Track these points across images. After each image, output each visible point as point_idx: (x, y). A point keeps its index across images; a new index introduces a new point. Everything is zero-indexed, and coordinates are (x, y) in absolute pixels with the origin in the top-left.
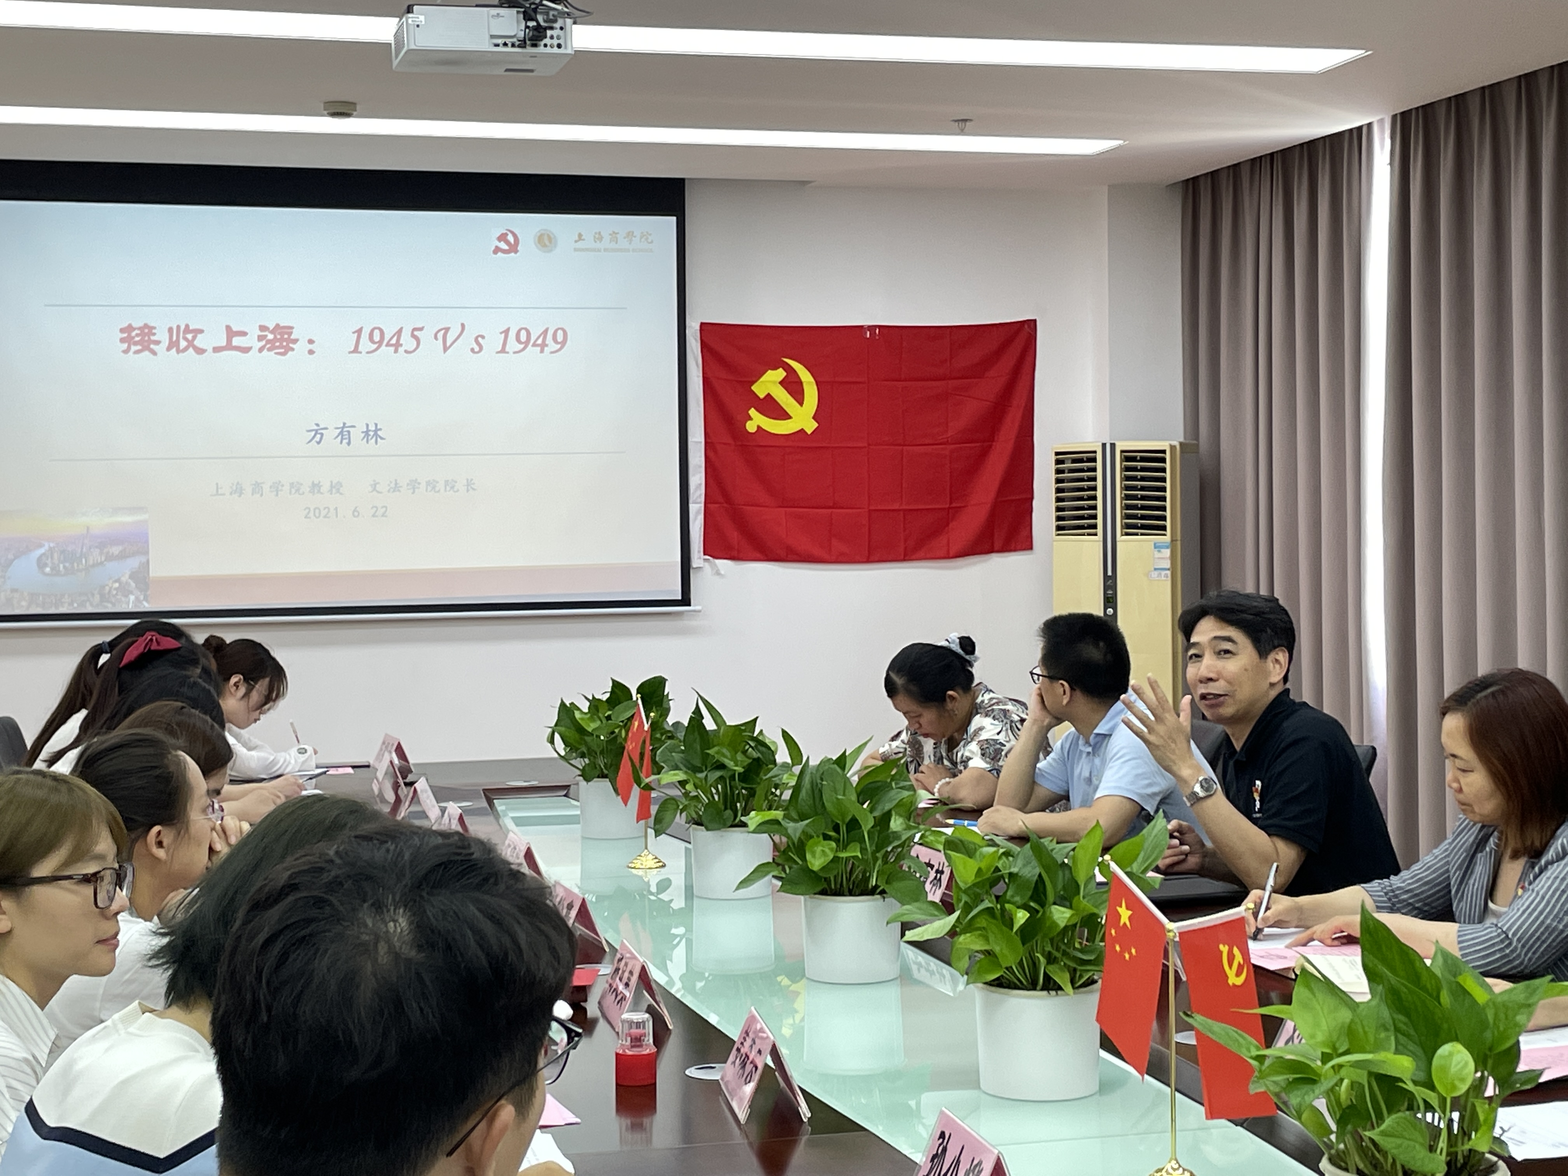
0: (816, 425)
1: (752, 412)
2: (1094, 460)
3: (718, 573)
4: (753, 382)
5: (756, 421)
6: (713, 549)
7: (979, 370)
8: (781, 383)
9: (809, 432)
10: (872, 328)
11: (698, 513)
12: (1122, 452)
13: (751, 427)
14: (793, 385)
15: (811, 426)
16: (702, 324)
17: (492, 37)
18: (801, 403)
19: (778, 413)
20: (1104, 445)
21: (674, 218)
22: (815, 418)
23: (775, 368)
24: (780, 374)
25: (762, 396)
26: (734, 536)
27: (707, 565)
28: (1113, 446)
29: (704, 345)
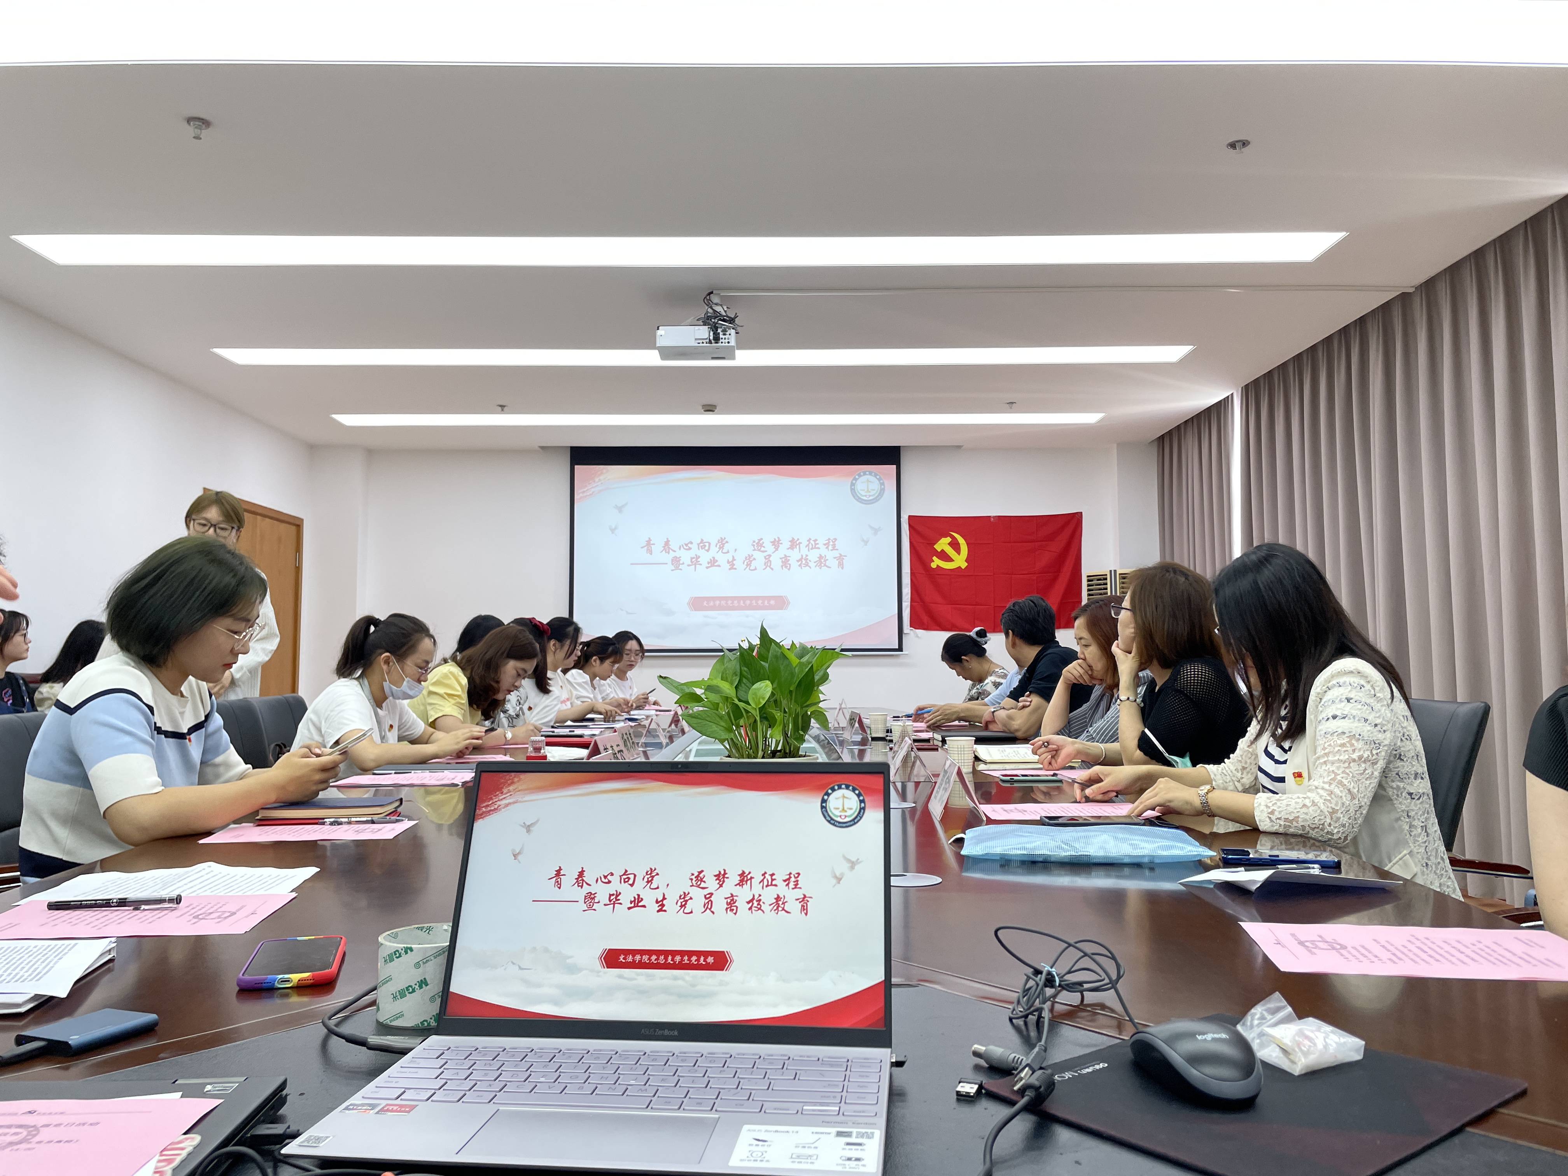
0: (966, 564)
1: (934, 558)
2: (1106, 579)
3: (917, 636)
4: (935, 544)
5: (936, 562)
6: (916, 623)
7: (1051, 538)
8: (949, 544)
9: (963, 568)
10: (994, 517)
11: (907, 607)
12: (1120, 574)
13: (933, 565)
14: (955, 545)
15: (964, 565)
16: (909, 516)
17: (696, 339)
18: (959, 553)
19: (948, 558)
20: (1111, 571)
21: (895, 466)
22: (966, 561)
23: (946, 537)
24: (949, 539)
25: (939, 550)
26: (925, 618)
27: (912, 632)
28: (1115, 571)
29: (911, 526)
